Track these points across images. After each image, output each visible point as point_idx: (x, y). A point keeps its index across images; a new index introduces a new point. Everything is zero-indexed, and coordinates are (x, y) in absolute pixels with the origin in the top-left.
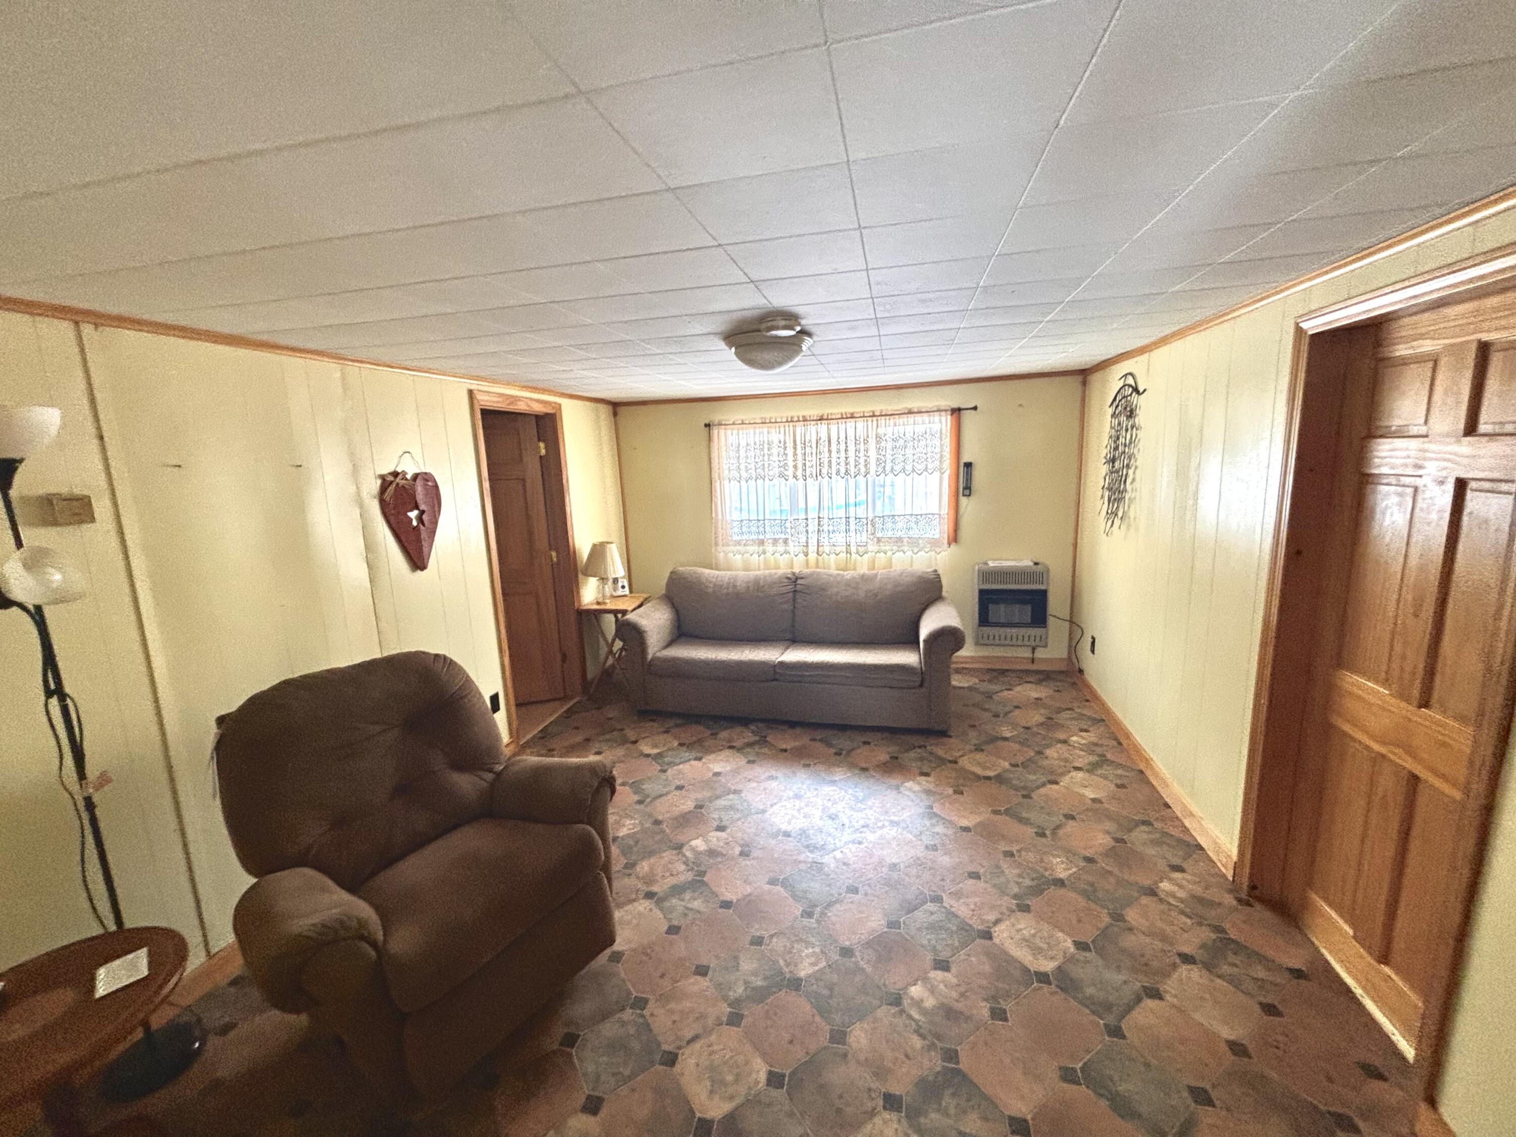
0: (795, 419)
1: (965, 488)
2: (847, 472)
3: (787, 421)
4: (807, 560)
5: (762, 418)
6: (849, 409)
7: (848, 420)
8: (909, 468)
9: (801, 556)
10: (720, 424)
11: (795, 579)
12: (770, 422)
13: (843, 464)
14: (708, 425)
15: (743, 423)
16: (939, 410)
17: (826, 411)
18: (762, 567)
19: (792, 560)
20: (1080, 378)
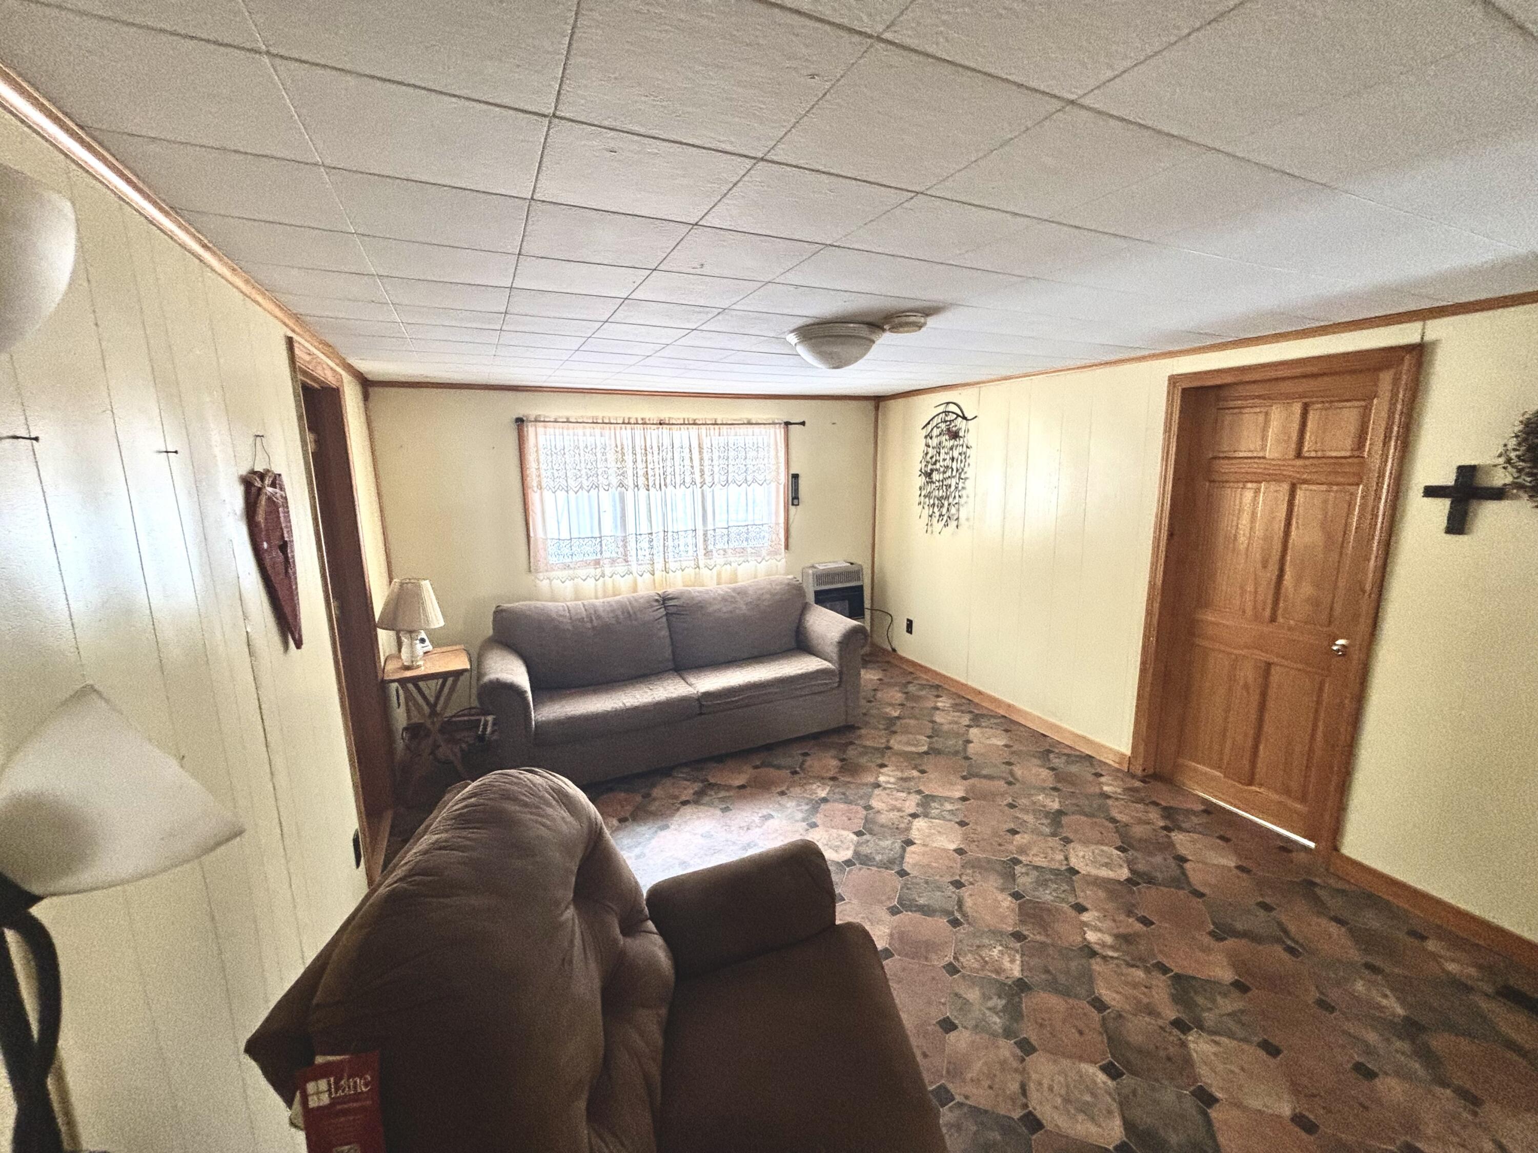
0: (632, 421)
1: (793, 499)
2: (694, 482)
3: (624, 423)
4: (654, 580)
5: (593, 418)
6: (692, 415)
7: (690, 427)
8: (750, 478)
9: (647, 576)
10: (536, 421)
11: (664, 600)
12: (603, 423)
13: (688, 473)
14: (520, 421)
15: (568, 422)
16: (774, 424)
17: (665, 415)
18: (600, 594)
19: (635, 582)
20: (873, 403)
